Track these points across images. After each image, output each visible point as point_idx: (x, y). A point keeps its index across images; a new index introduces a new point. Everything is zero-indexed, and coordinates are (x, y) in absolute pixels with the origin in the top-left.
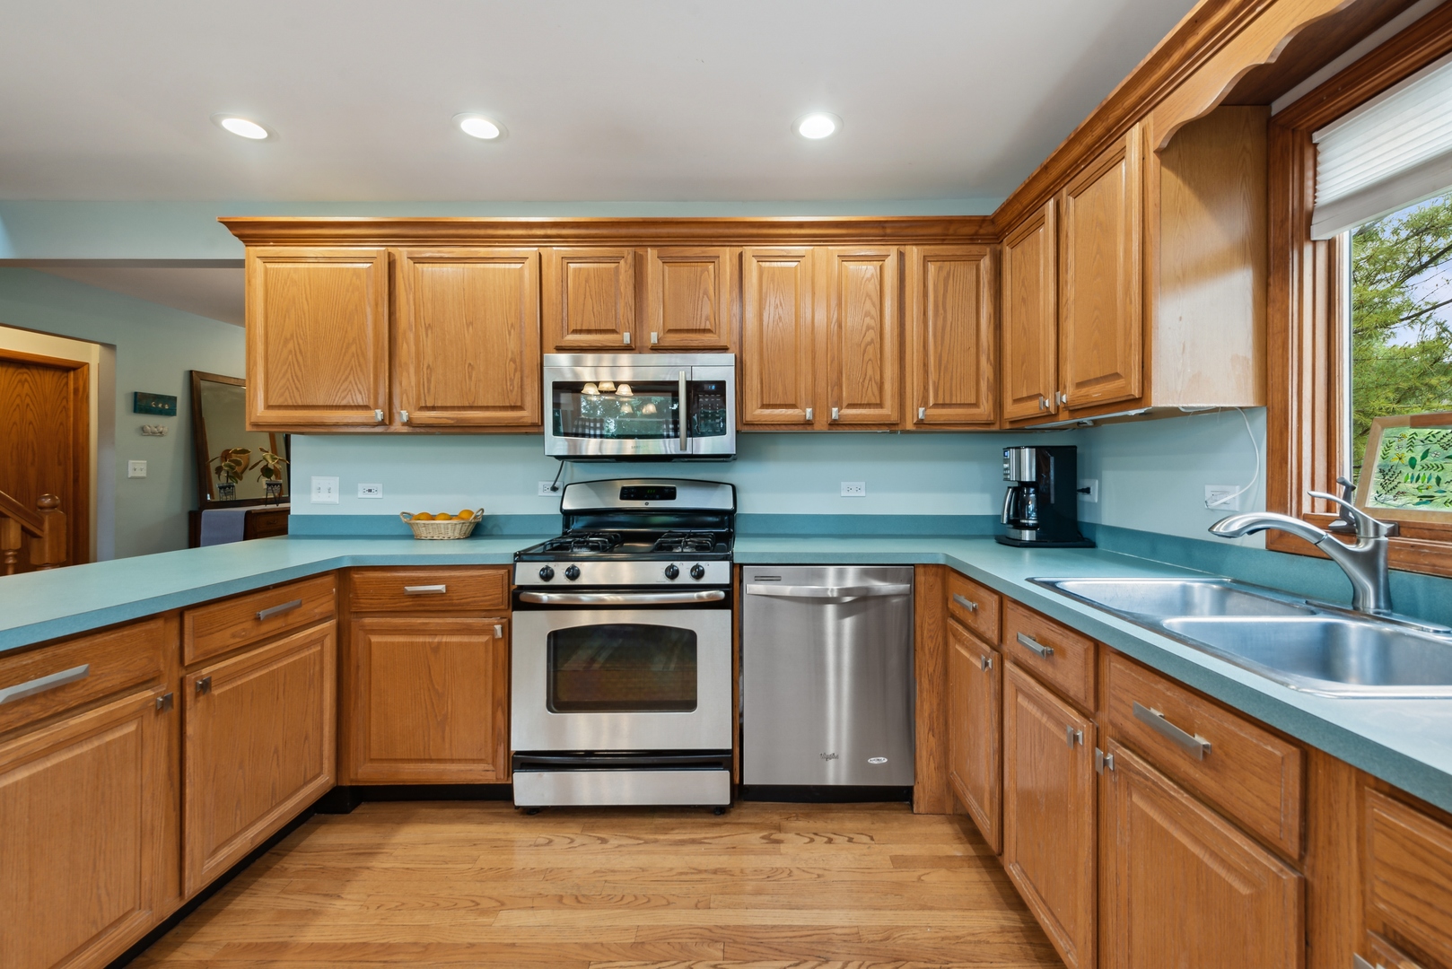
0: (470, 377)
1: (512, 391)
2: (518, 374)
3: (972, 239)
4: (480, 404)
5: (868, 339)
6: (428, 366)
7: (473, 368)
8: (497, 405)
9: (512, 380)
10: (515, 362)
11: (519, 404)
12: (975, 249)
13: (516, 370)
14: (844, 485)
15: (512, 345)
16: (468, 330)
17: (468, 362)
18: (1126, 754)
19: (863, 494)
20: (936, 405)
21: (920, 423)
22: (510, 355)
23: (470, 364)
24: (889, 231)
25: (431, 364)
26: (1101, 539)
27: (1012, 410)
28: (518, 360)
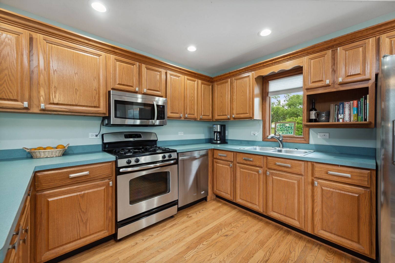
0: (76, 94)
1: (95, 101)
2: (97, 95)
3: (208, 81)
4: (81, 104)
5: (192, 99)
6: (55, 87)
7: (77, 90)
8: (89, 105)
9: (95, 97)
10: (96, 91)
11: (97, 106)
12: (209, 83)
13: (96, 94)
14: (179, 133)
15: (95, 85)
16: (75, 76)
17: (75, 88)
18: (271, 171)
19: (183, 135)
20: (203, 115)
21: (201, 119)
22: (94, 88)
23: (76, 89)
24: (196, 75)
25: (56, 86)
26: (229, 142)
27: (217, 117)
28: (97, 90)
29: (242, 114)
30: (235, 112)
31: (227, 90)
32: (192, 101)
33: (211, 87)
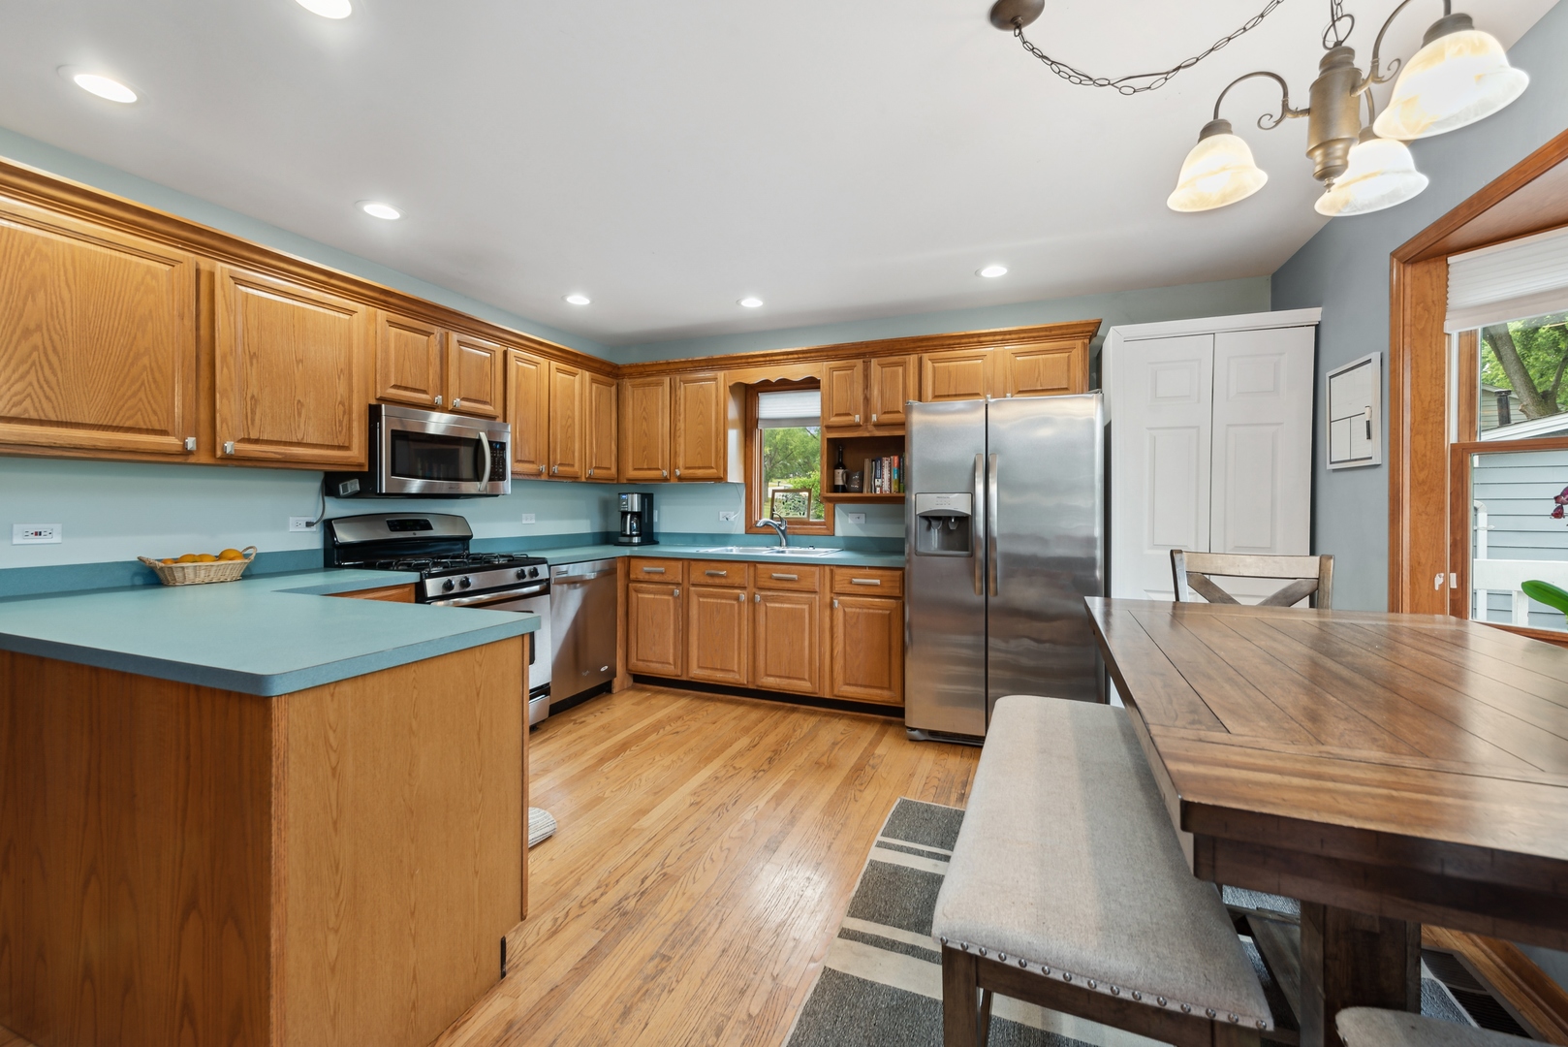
0: (300, 414)
1: (340, 432)
2: (346, 416)
3: (608, 374)
4: (309, 441)
5: (568, 424)
6: (253, 397)
7: (302, 405)
8: (326, 443)
9: (341, 422)
10: (344, 405)
11: (346, 444)
12: (610, 380)
13: (344, 412)
14: (524, 515)
15: (341, 389)
16: (298, 367)
17: (297, 398)
18: (764, 593)
19: (533, 522)
20: (596, 468)
21: (590, 478)
22: (339, 398)
23: (299, 401)
24: (579, 360)
25: (255, 394)
26: (661, 539)
27: (632, 473)
28: (347, 404)
29: (699, 468)
30: (681, 462)
31: (660, 404)
32: (569, 430)
33: (614, 389)
